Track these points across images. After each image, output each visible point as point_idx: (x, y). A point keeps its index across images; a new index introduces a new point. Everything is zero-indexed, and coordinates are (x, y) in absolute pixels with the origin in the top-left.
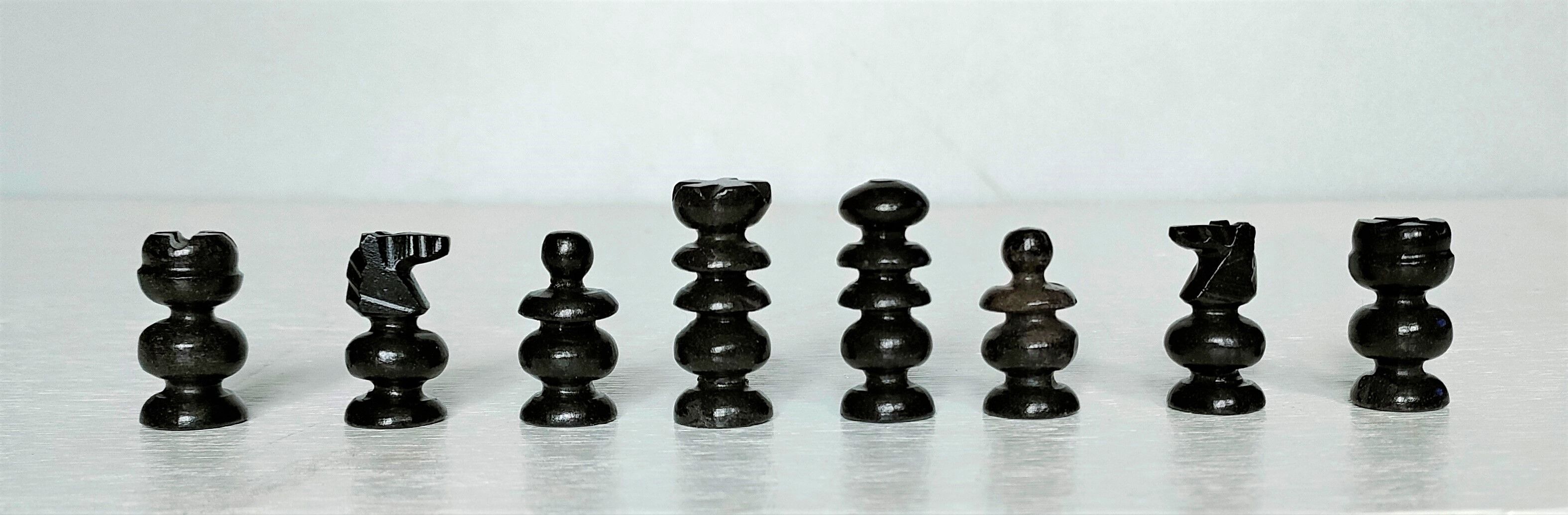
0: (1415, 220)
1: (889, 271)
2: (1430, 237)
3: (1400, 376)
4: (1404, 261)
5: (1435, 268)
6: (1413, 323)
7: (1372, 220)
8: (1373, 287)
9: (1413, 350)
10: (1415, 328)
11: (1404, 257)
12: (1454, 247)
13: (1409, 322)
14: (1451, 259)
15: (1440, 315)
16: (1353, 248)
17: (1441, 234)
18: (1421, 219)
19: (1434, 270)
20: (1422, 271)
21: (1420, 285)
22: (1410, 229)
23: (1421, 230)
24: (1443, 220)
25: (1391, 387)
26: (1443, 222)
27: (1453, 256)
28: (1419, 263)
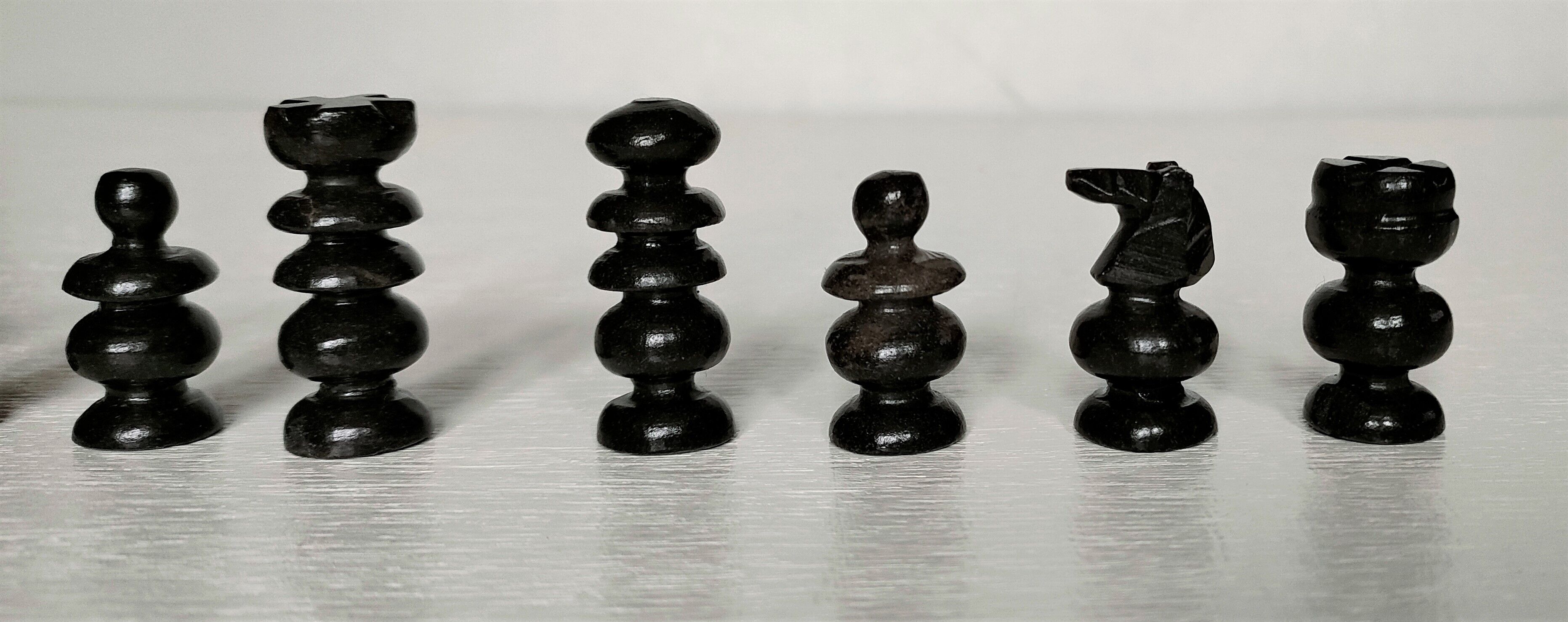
0: (1404, 162)
1: (657, 234)
2: (1424, 190)
3: (1374, 390)
4: (1385, 224)
5: (1430, 236)
6: (1397, 315)
7: (1342, 161)
8: (1339, 259)
9: (1395, 356)
10: (1396, 322)
11: (1384, 219)
12: (1459, 205)
13: (1387, 314)
14: (1454, 222)
15: (1436, 302)
16: (1313, 200)
17: (1440, 185)
18: (1414, 161)
19: (1429, 239)
20: (1411, 241)
21: (1407, 260)
22: (1397, 177)
23: (1411, 180)
24: (1445, 165)
25: (1360, 407)
26: (1444, 167)
27: (1457, 217)
28: (1407, 228)
